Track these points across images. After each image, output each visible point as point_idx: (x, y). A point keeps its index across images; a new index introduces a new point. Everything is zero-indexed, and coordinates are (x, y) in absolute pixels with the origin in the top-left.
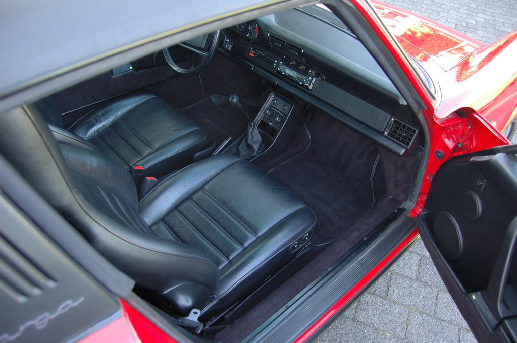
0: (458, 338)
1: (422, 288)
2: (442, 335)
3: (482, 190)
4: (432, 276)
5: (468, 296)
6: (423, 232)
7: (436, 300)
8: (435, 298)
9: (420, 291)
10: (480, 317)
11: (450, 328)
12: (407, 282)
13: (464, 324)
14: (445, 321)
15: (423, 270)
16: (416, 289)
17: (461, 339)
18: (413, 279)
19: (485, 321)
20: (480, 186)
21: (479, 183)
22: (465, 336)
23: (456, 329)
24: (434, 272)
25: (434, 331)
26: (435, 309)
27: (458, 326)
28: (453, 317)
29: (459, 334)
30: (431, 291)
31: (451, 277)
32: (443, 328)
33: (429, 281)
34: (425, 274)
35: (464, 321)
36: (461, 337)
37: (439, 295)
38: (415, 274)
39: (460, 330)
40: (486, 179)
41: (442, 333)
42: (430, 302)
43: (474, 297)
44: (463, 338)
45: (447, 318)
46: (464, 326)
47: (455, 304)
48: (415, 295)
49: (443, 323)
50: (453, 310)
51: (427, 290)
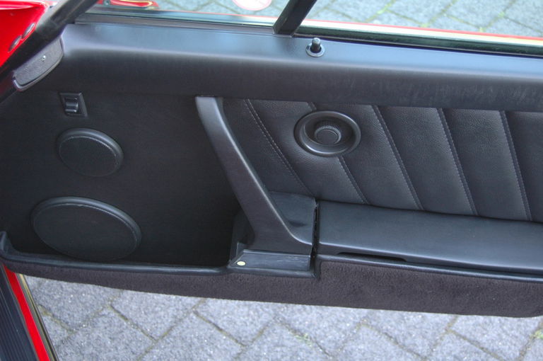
0: (209, 325)
1: (93, 331)
2: (193, 348)
3: (86, 115)
4: (78, 301)
5: (231, 271)
6: (47, 269)
7: (126, 319)
8: (122, 320)
9: (98, 338)
10: (277, 276)
11: (187, 328)
12: (68, 351)
13: (190, 301)
14: (171, 329)
15: (59, 309)
16: (89, 344)
17: (213, 320)
18: (68, 337)
19: (288, 272)
20: (79, 111)
21: (74, 108)
22: (210, 311)
23: (192, 318)
24: (73, 293)
25: (183, 357)
26: (142, 331)
27: (188, 313)
28: (171, 311)
29: (202, 318)
30: (106, 320)
31: (173, 276)
32: (183, 340)
33: (86, 313)
34: (68, 309)
35: (185, 298)
36: (210, 318)
37: (120, 310)
38: (60, 328)
39: (196, 313)
40: (78, 93)
41: (191, 346)
42: (127, 333)
43: (241, 263)
44: (212, 316)
45: (169, 321)
46: (193, 304)
47: (149, 294)
48: (100, 352)
49: (174, 333)
50: (157, 303)
51: (100, 324)
